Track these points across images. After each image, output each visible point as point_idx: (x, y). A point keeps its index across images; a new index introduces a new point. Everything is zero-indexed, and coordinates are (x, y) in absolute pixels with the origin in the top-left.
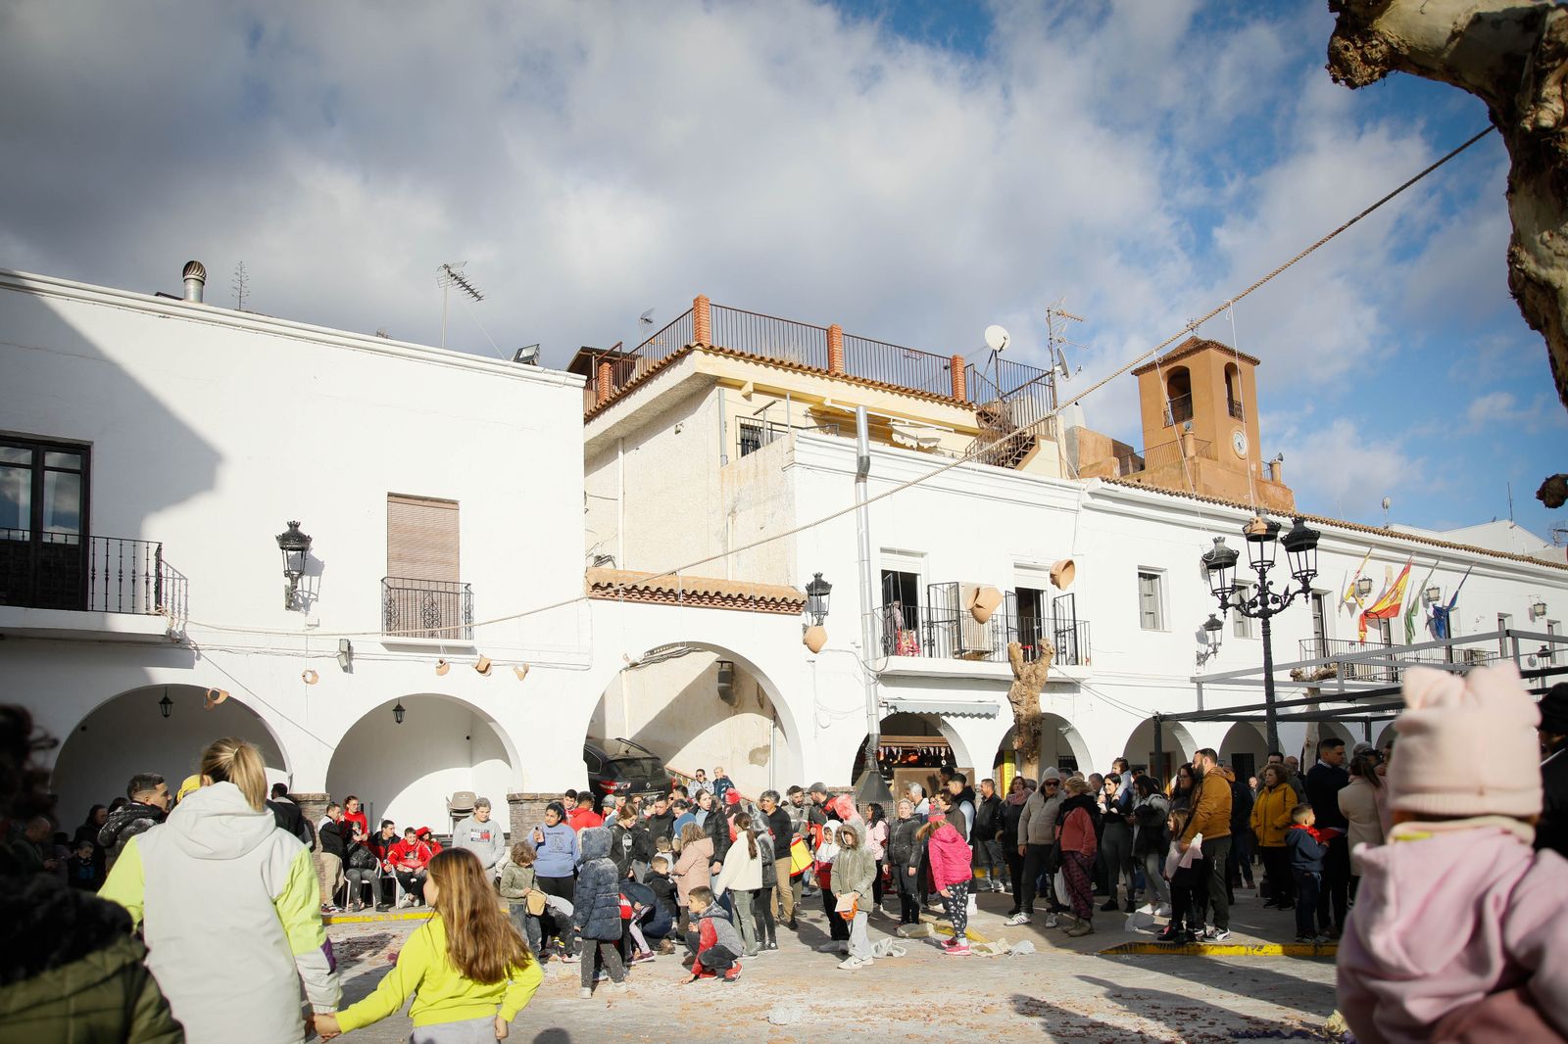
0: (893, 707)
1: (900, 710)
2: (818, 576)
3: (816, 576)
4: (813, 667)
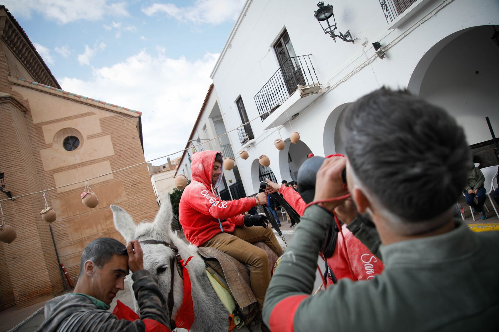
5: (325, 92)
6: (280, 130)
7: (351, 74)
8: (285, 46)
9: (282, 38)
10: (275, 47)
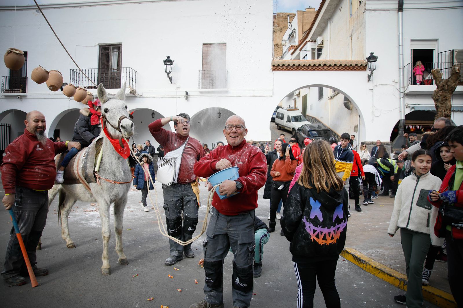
0: (413, 108)
1: (417, 109)
2: (372, 54)
3: (371, 54)
4: (373, 92)
5: (137, 96)
6: (70, 100)
7: (162, 97)
8: (112, 52)
9: (112, 47)
10: (101, 47)
